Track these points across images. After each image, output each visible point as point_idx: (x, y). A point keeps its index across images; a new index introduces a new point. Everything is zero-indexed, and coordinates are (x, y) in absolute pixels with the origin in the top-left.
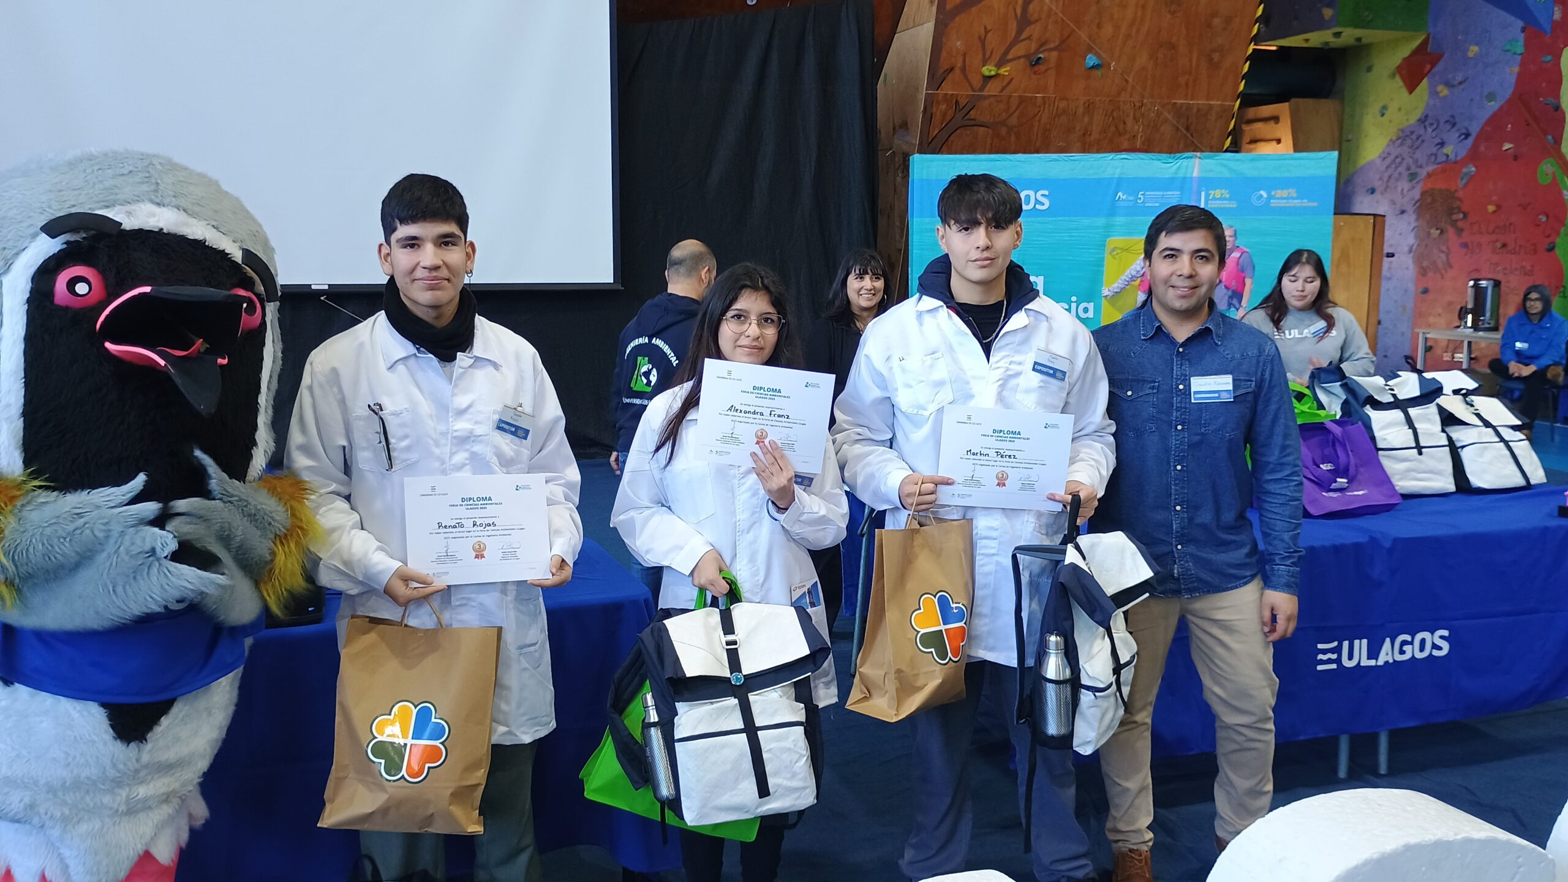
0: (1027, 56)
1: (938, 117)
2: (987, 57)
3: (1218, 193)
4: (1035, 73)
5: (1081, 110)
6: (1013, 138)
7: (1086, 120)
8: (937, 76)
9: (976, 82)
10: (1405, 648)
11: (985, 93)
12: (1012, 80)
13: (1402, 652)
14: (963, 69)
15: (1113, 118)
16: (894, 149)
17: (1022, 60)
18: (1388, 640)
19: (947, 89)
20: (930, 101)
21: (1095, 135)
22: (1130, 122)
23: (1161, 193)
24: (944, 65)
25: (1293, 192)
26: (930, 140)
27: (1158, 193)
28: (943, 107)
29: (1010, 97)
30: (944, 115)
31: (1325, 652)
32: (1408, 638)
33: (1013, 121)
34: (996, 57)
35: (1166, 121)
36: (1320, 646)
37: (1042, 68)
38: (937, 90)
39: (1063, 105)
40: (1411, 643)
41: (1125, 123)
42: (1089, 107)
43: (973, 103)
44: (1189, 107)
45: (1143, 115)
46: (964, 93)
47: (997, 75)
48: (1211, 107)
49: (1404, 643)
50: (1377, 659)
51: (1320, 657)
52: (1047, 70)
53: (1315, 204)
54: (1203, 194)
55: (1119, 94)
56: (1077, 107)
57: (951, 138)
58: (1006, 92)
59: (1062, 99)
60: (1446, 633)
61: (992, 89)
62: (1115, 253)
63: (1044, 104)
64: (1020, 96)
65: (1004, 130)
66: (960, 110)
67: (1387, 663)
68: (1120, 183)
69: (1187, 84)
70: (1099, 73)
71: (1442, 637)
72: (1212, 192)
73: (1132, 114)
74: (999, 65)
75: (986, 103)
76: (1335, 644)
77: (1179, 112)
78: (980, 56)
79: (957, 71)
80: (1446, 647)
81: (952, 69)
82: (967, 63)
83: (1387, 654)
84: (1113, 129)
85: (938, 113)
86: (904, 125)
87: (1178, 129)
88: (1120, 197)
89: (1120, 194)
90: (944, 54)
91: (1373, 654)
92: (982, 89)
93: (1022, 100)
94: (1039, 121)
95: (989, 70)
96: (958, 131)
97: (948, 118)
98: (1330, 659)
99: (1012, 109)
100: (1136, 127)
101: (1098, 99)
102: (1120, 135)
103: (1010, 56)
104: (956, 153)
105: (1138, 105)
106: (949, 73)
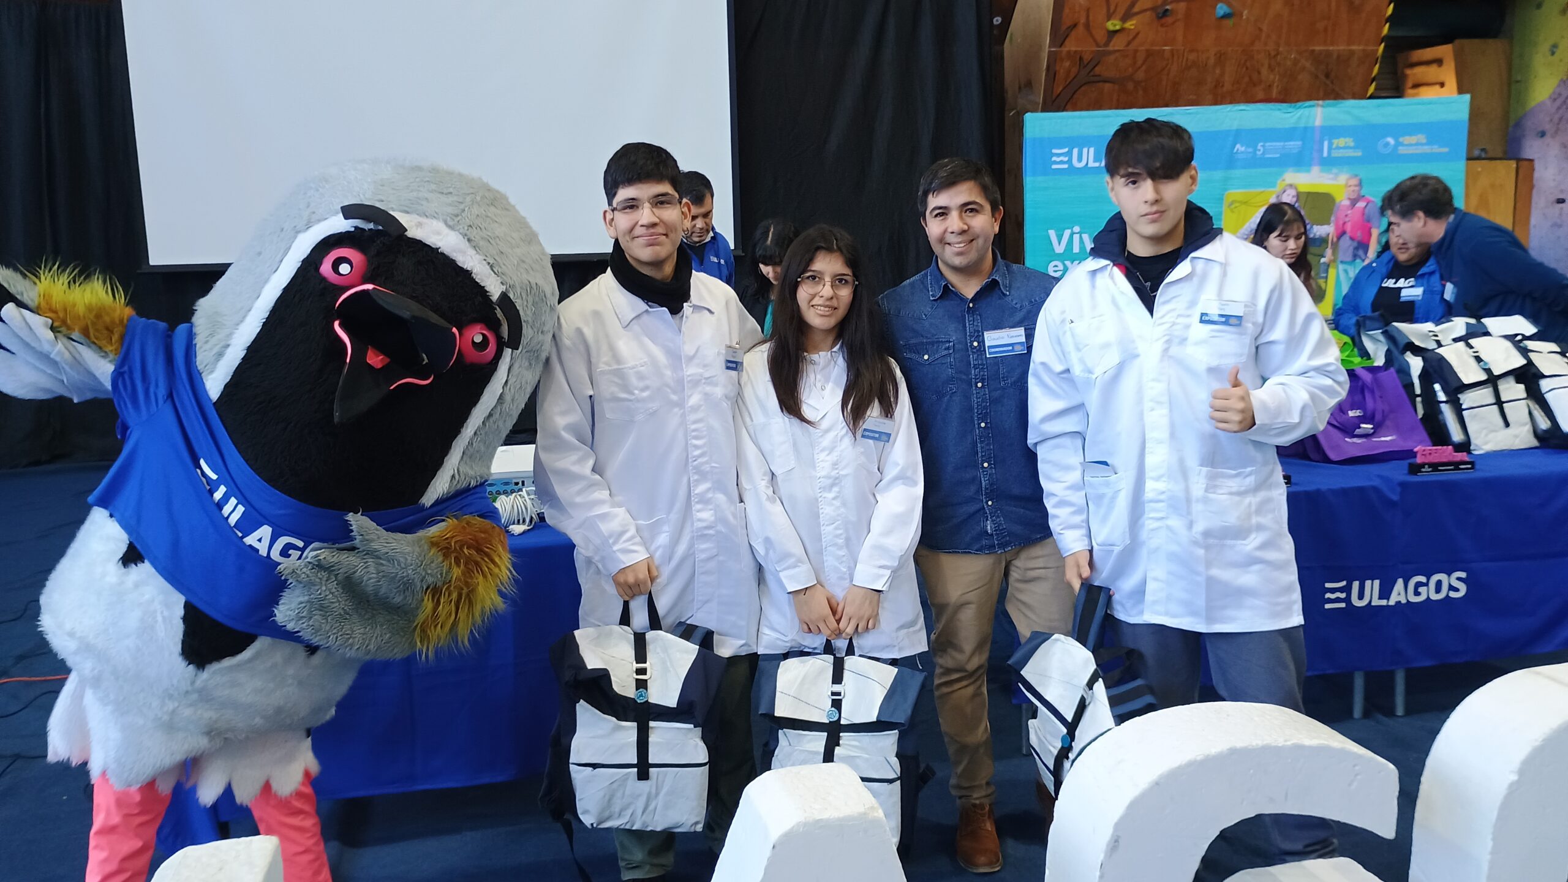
0: (1153, 9)
1: (1061, 73)
2: (1111, 11)
3: (1341, 142)
4: (1162, 25)
5: (1212, 61)
6: (1141, 92)
7: (1218, 71)
8: (1059, 32)
9: (1100, 36)
10: (1421, 589)
11: (1111, 48)
12: (1138, 34)
13: (1417, 593)
14: (1087, 26)
15: (1247, 68)
16: (1018, 109)
17: (1148, 13)
18: (1400, 582)
19: (1071, 46)
20: (1053, 58)
21: (1228, 86)
22: (1264, 71)
23: (1282, 144)
24: (1067, 22)
25: (1421, 138)
26: (1054, 97)
27: (1278, 144)
28: (1067, 64)
29: (1136, 51)
30: (1068, 72)
31: (1333, 591)
32: (1423, 579)
33: (1140, 75)
34: (1121, 11)
35: (1304, 69)
36: (1328, 585)
37: (1169, 20)
38: (1061, 46)
39: (1192, 57)
40: (1426, 584)
41: (1259, 73)
42: (1221, 58)
43: (1098, 59)
44: (1328, 54)
45: (1279, 64)
46: (1088, 49)
47: (1122, 30)
48: (1352, 53)
49: (1419, 584)
50: (1388, 599)
51: (1328, 595)
52: (1174, 23)
53: (1445, 150)
54: (1326, 144)
55: (1252, 43)
56: (1208, 58)
57: (1075, 96)
58: (1132, 47)
59: (1191, 51)
60: (1463, 575)
61: (1118, 44)
62: (1233, 206)
63: (1173, 56)
64: (1147, 51)
65: (1130, 86)
66: (1085, 67)
67: (1398, 603)
68: (1238, 135)
69: (1326, 30)
70: (1230, 22)
71: (1459, 579)
72: (1335, 142)
73: (1266, 66)
74: (1124, 19)
75: (1112, 58)
76: (1344, 583)
77: (1318, 59)
78: (1105, 10)
79: (1081, 29)
80: (1463, 589)
81: (1075, 26)
82: (1091, 18)
83: (1399, 594)
84: (1246, 79)
85: (1062, 71)
86: (1029, 85)
87: (1317, 77)
88: (1238, 150)
89: (1238, 146)
90: (1066, 11)
91: (1385, 593)
92: (1107, 44)
93: (1149, 54)
94: (1168, 74)
95: (1113, 25)
96: (1083, 88)
97: (1072, 75)
98: (1338, 598)
99: (1139, 63)
100: (1272, 77)
101: (1230, 49)
102: (1255, 85)
103: (1136, 9)
104: (1081, 109)
105: (1273, 53)
106: (1072, 30)
